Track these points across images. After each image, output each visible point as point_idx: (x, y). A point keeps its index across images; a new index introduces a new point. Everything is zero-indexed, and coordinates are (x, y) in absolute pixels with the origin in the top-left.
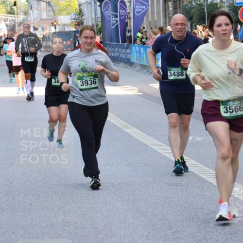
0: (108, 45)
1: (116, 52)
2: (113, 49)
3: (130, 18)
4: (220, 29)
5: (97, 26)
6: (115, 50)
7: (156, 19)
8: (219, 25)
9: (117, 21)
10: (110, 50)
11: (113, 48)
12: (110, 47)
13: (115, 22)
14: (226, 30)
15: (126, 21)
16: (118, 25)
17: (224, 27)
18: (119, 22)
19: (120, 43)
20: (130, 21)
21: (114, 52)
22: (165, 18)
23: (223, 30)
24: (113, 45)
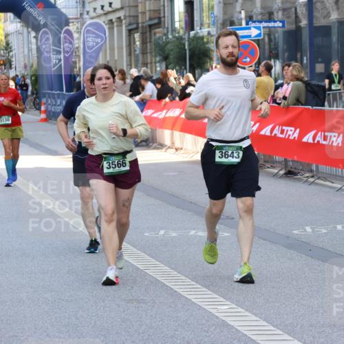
0: (47, 95)
1: (59, 105)
2: (53, 101)
3: (79, 57)
4: (101, 82)
5: (32, 66)
6: (56, 102)
7: (116, 58)
8: (100, 79)
9: (60, 60)
10: (49, 102)
11: (54, 98)
12: (49, 97)
13: (57, 61)
14: (106, 84)
15: (73, 60)
16: (61, 65)
17: (104, 81)
18: (62, 62)
19: (64, 92)
20: (79, 60)
21: (55, 105)
22: (129, 57)
23: (103, 84)
24: (54, 94)
